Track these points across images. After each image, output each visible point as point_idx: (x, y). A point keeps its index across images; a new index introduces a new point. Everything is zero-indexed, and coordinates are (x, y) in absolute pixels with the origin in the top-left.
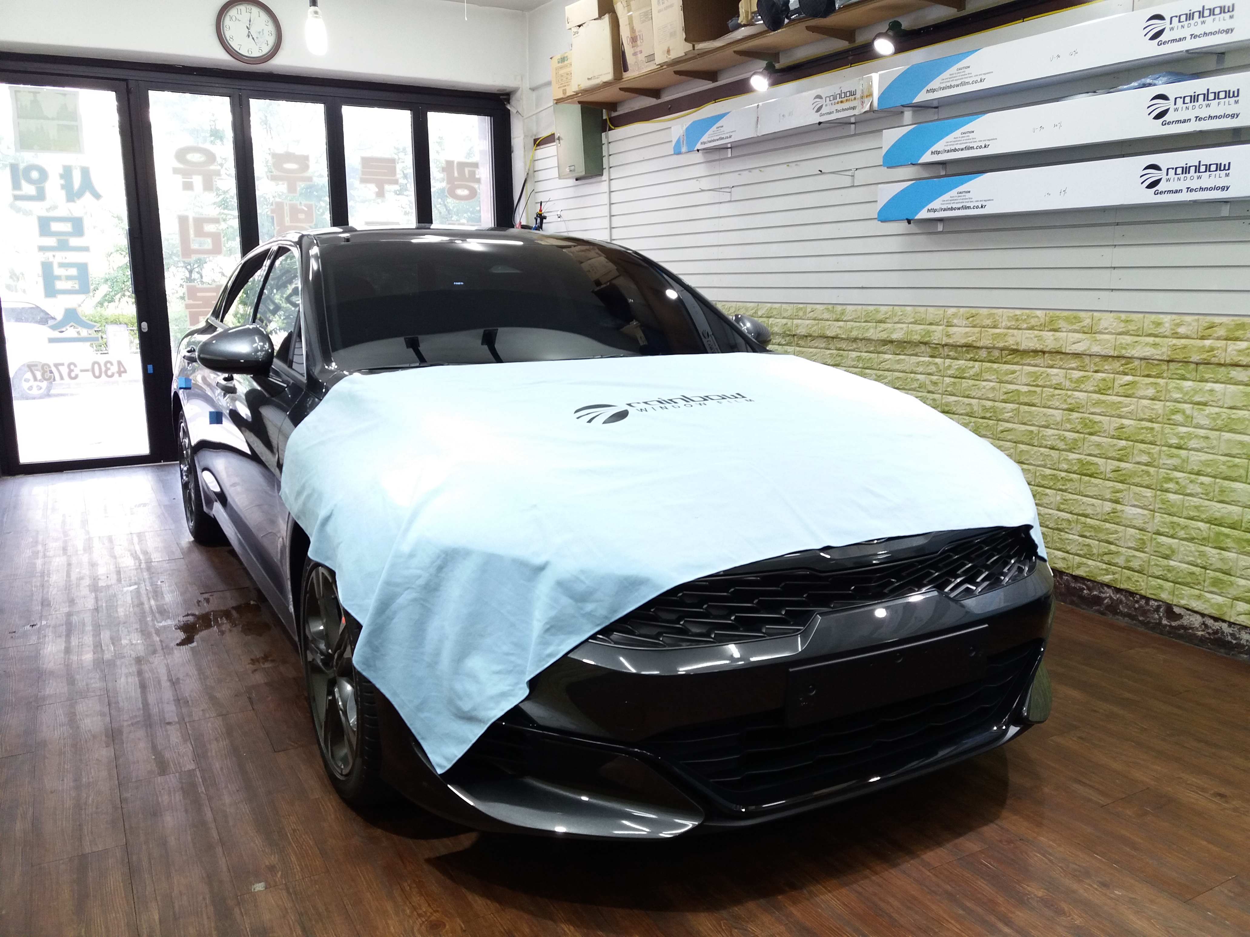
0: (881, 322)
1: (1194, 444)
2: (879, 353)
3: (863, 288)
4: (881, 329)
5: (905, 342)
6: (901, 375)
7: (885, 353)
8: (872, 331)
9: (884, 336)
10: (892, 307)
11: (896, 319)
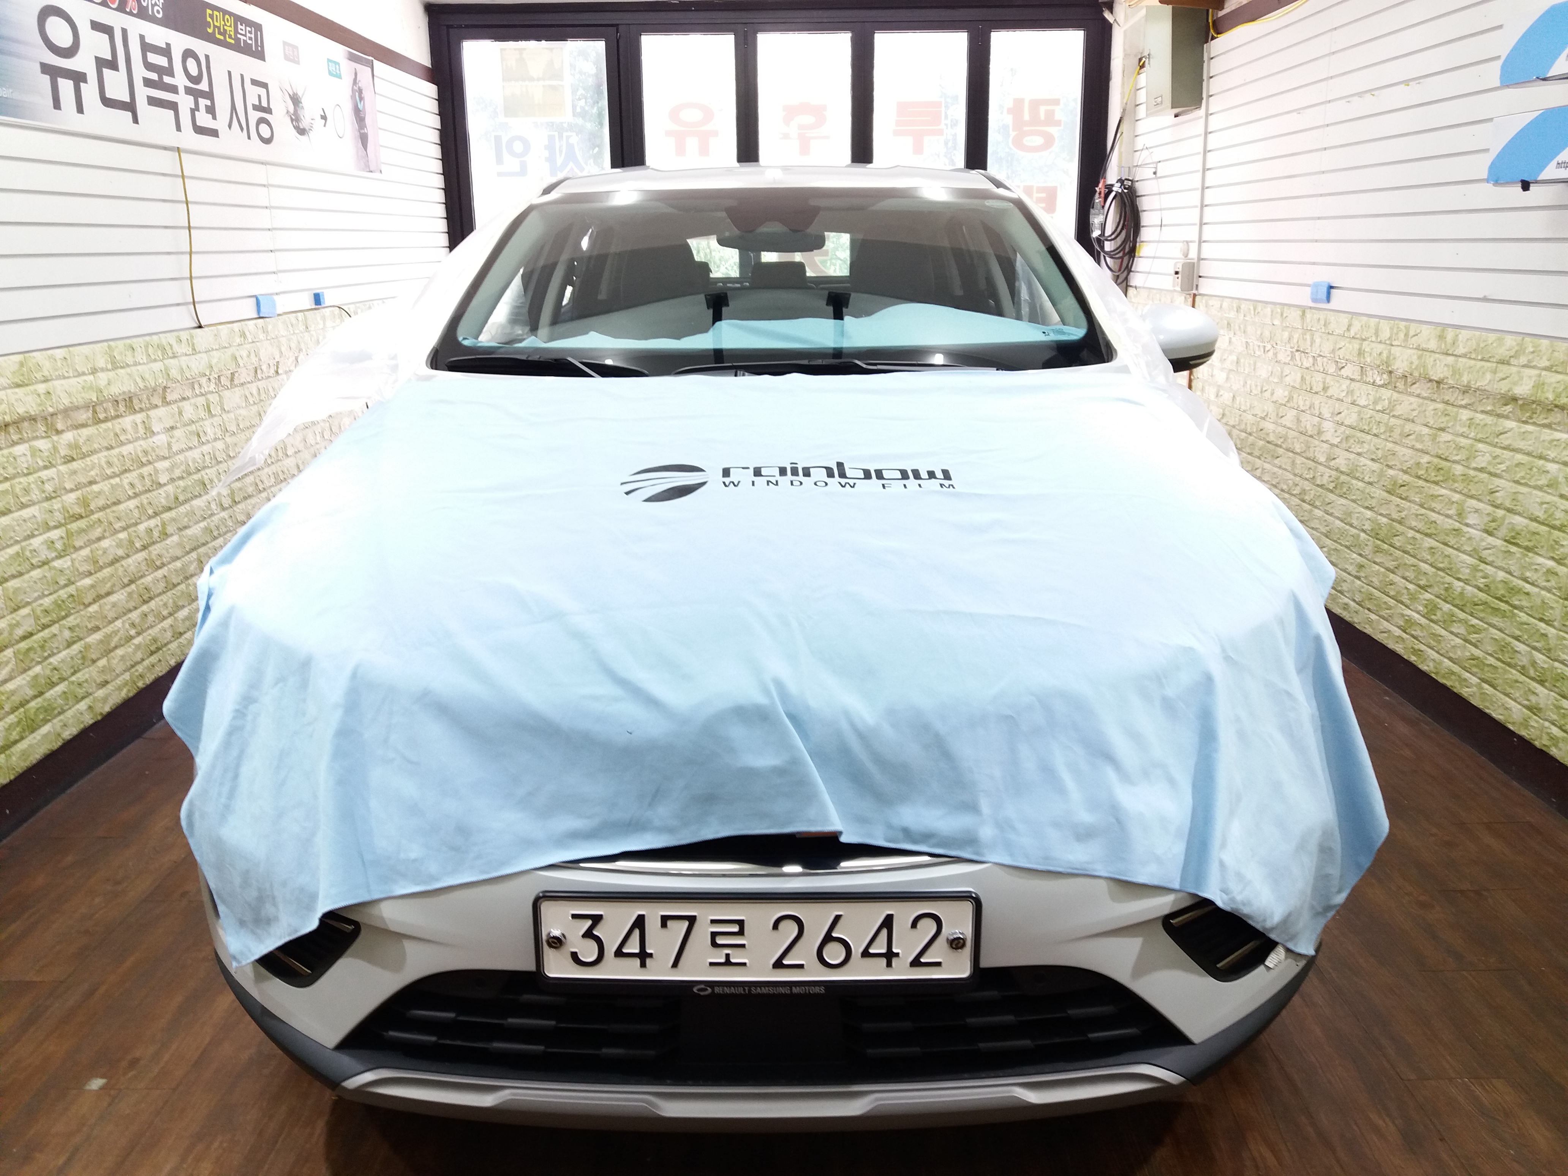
0: (1502, 362)
2: (1499, 416)
3: (1485, 299)
4: (1502, 375)
5: (1534, 402)
6: (1525, 458)
7: (1507, 417)
8: (1488, 376)
9: (1503, 387)
10: (1520, 338)
11: (1523, 360)
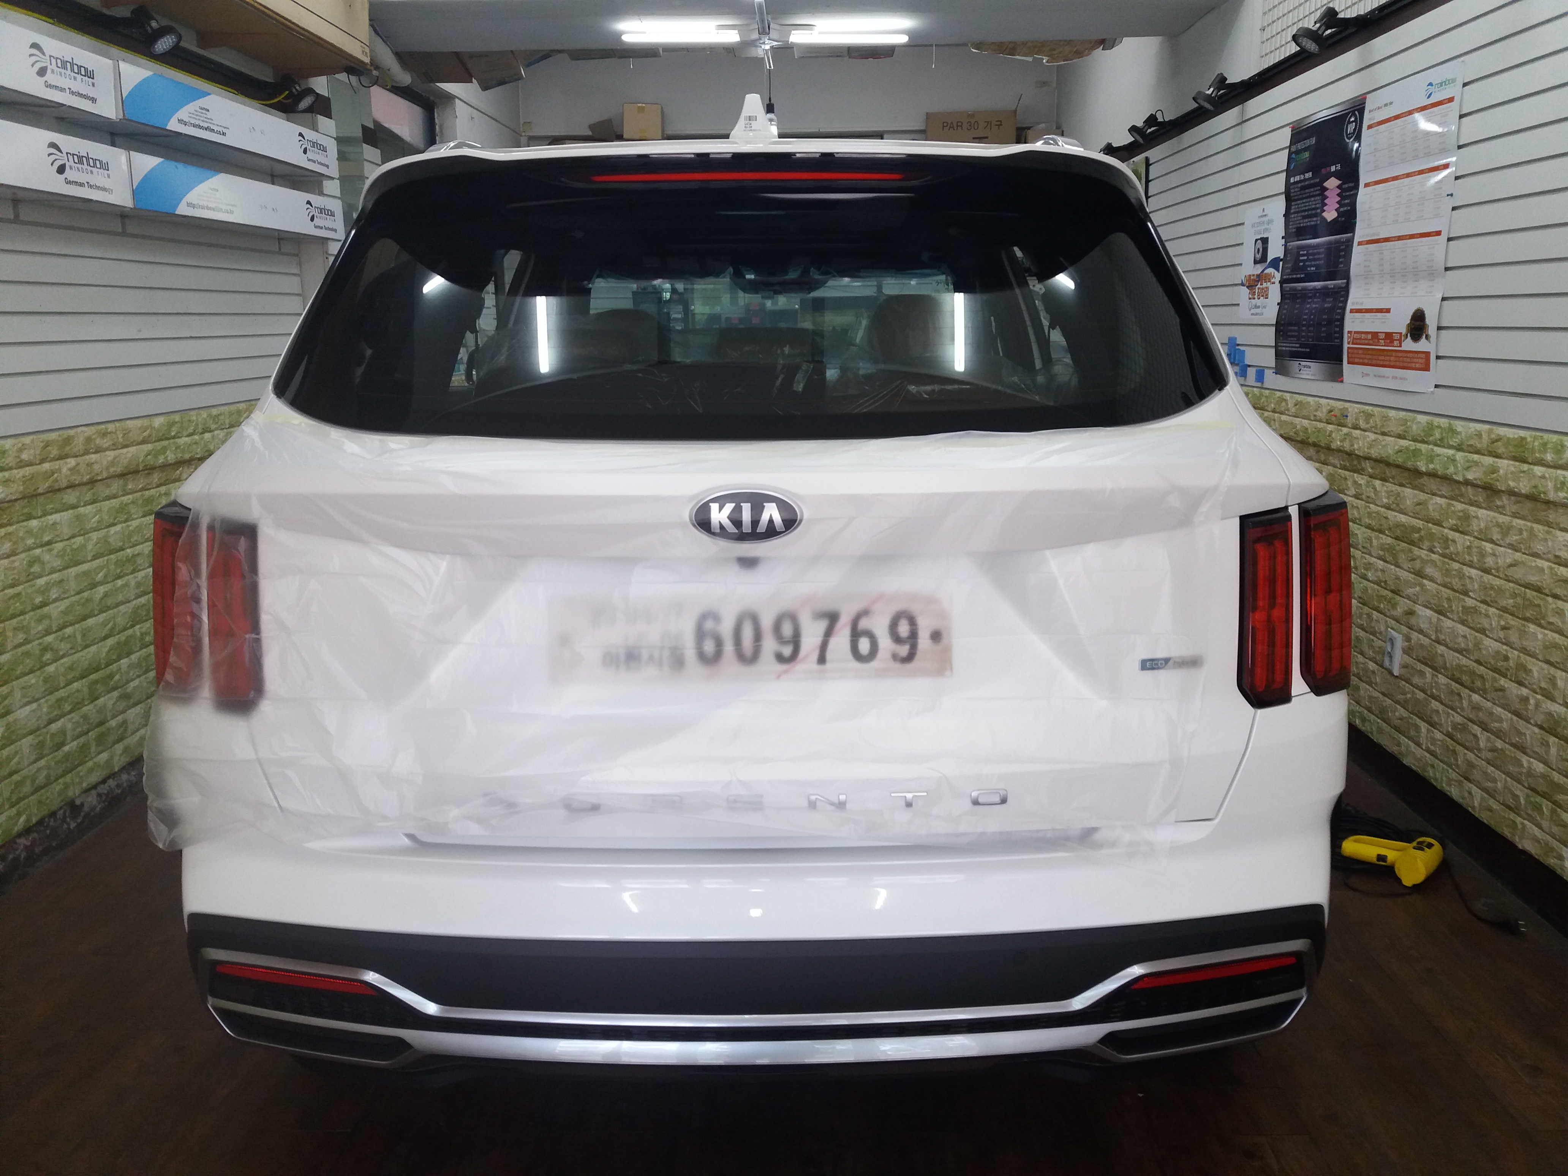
1: (53, 594)
